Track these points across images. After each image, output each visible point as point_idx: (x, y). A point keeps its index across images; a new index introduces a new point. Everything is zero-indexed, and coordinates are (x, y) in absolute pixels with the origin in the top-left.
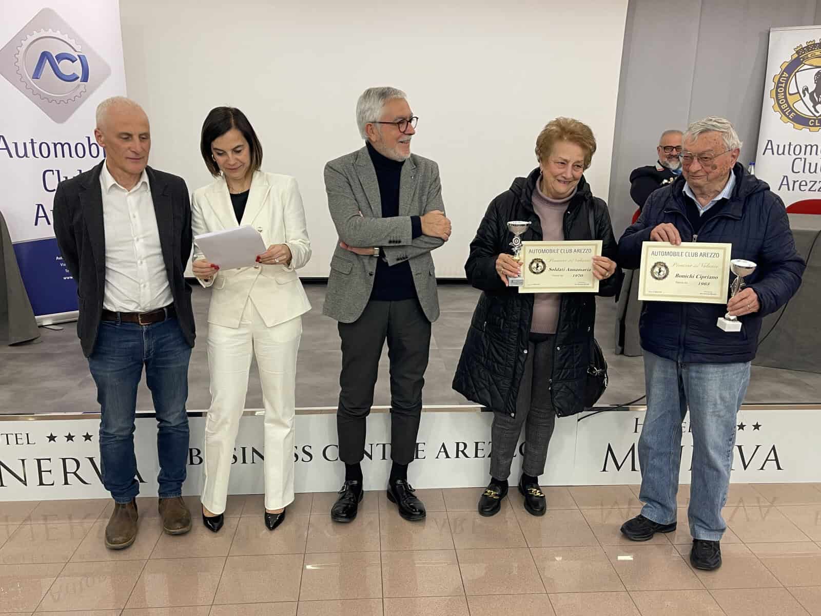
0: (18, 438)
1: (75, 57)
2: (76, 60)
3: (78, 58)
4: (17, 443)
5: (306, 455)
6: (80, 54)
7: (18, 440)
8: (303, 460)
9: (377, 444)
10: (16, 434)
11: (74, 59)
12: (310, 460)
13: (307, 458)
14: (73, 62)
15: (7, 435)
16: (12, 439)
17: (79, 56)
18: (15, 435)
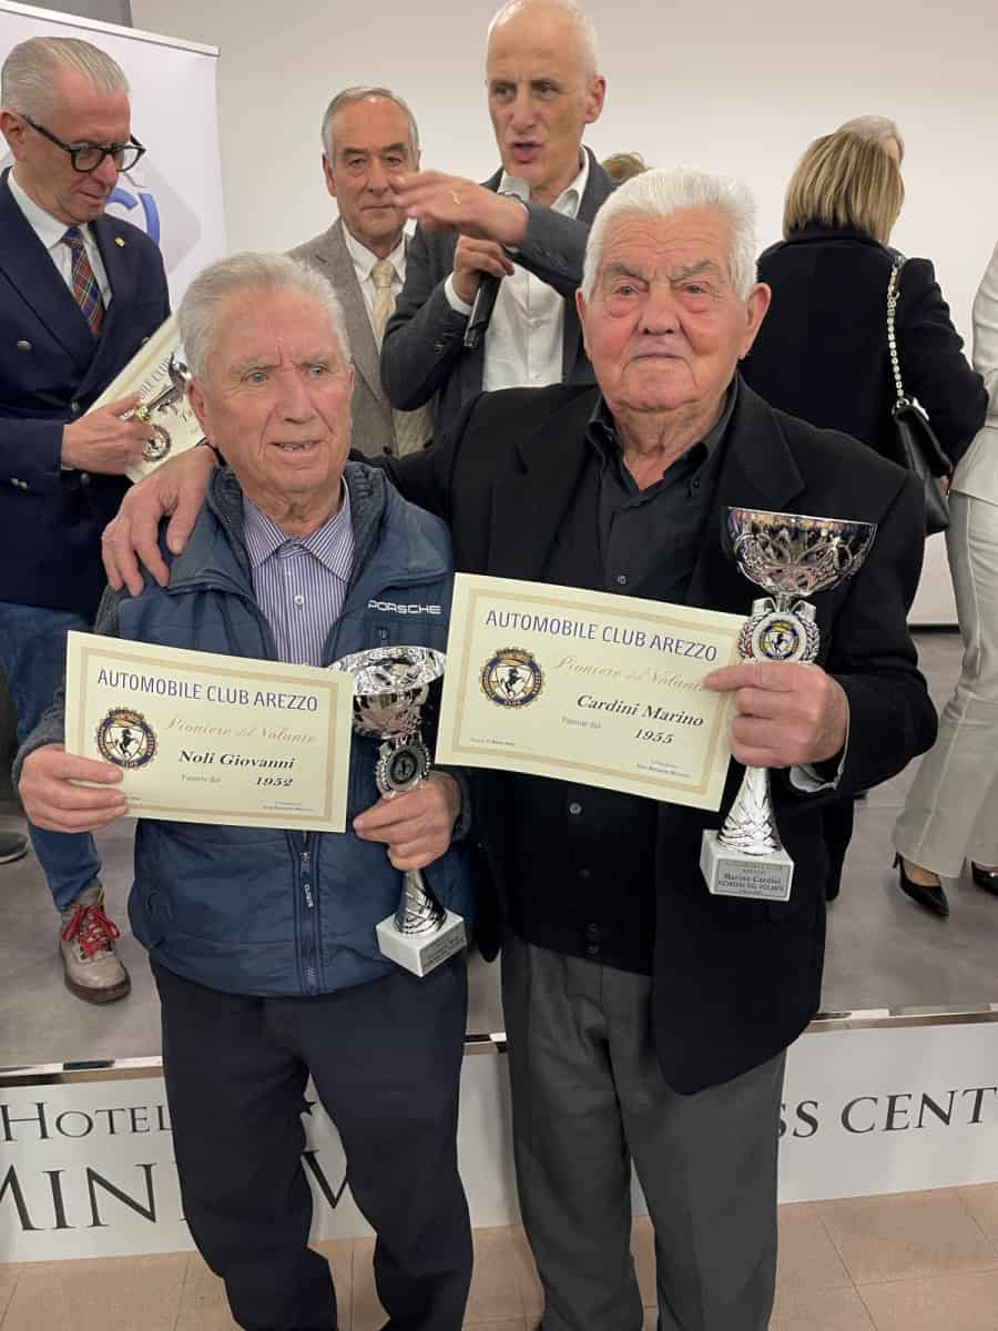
0: (137, 1117)
1: (132, 198)
2: (135, 204)
3: (138, 200)
4: (134, 1130)
5: (803, 1122)
6: (142, 191)
7: (138, 1122)
8: (795, 1134)
9: (966, 1092)
10: (133, 1111)
11: (131, 203)
12: (813, 1133)
13: (806, 1128)
14: (130, 207)
15: (110, 1113)
16: (122, 1120)
17: (141, 196)
18: (129, 1113)
